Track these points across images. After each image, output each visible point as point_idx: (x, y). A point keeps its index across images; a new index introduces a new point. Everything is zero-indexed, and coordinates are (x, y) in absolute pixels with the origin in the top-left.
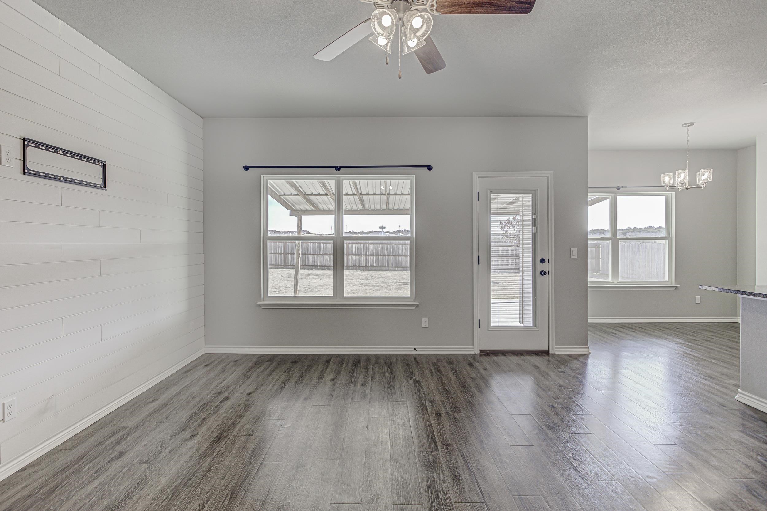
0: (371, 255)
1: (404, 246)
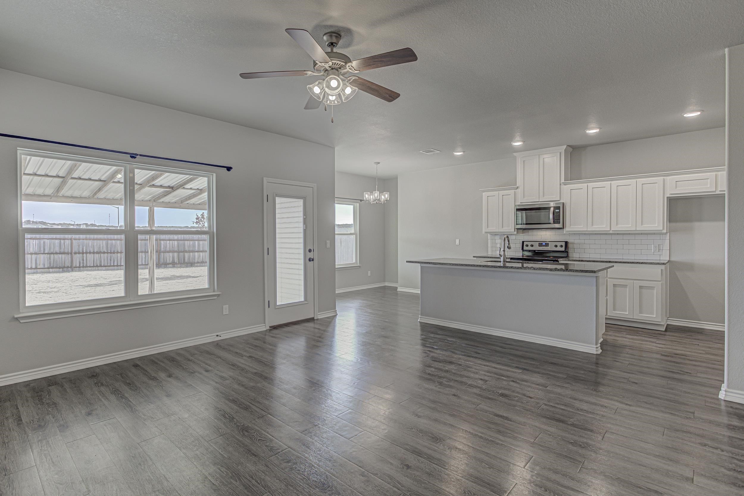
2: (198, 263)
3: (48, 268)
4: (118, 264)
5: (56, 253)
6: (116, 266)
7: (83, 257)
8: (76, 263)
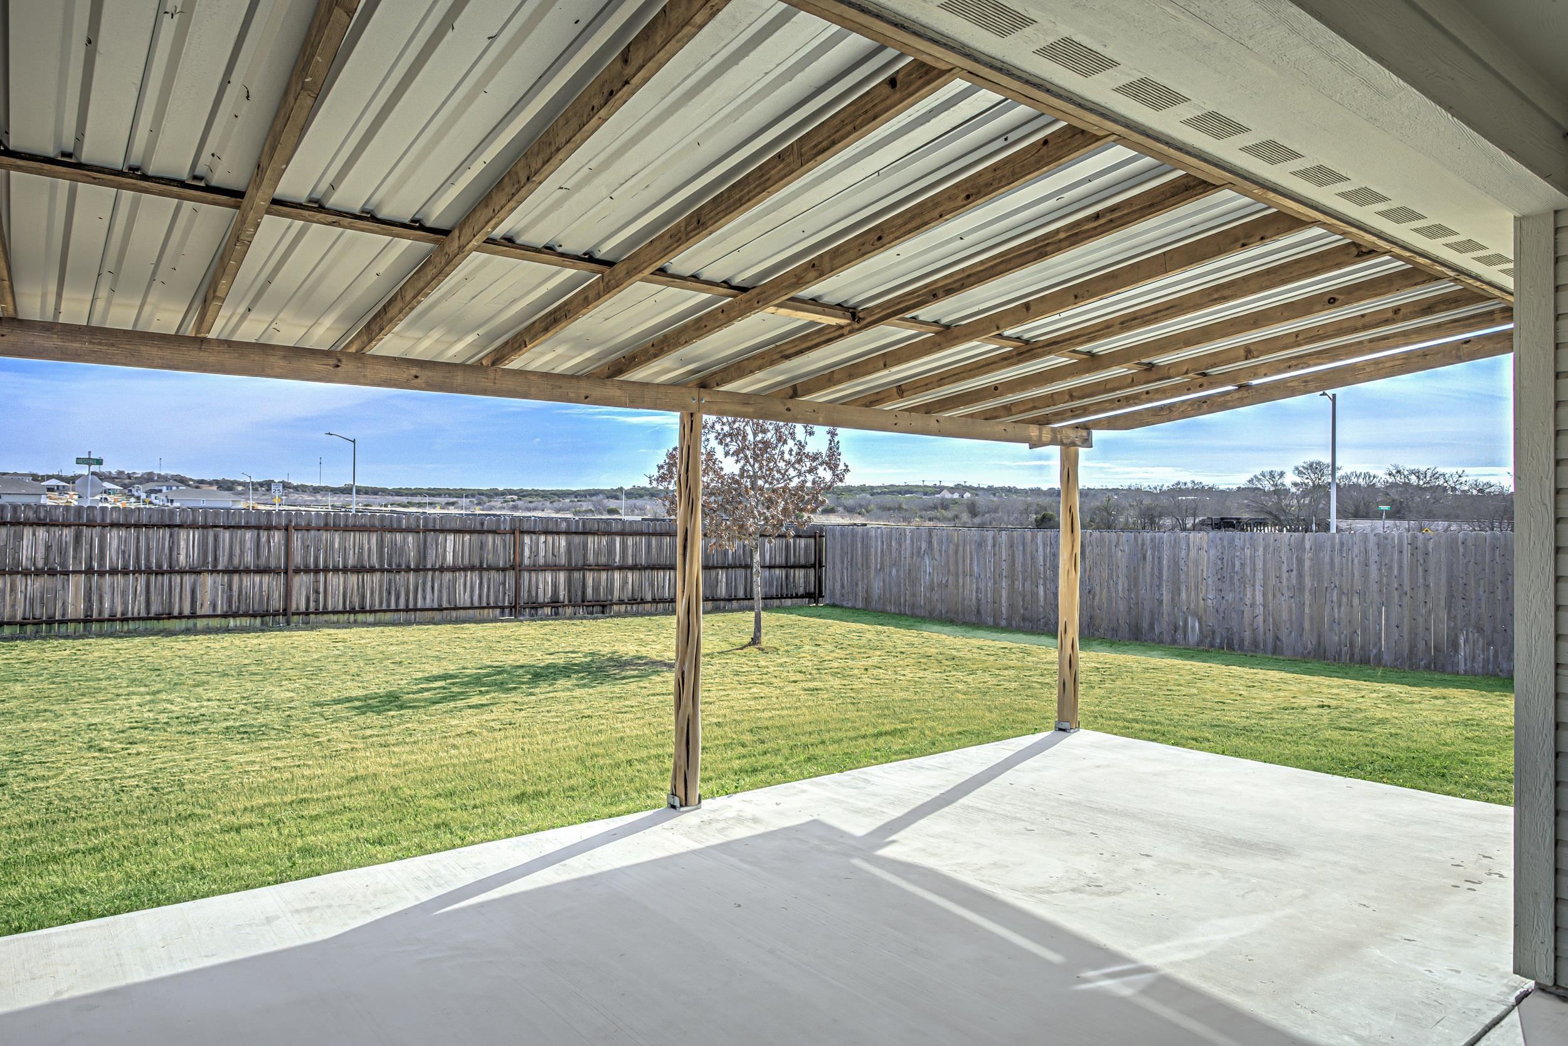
0: (113, 572)
1: (264, 535)
2: (621, 602)
3: (225, 616)
4: (407, 605)
5: (247, 571)
6: (403, 610)
7: (317, 582)
8: (299, 601)
